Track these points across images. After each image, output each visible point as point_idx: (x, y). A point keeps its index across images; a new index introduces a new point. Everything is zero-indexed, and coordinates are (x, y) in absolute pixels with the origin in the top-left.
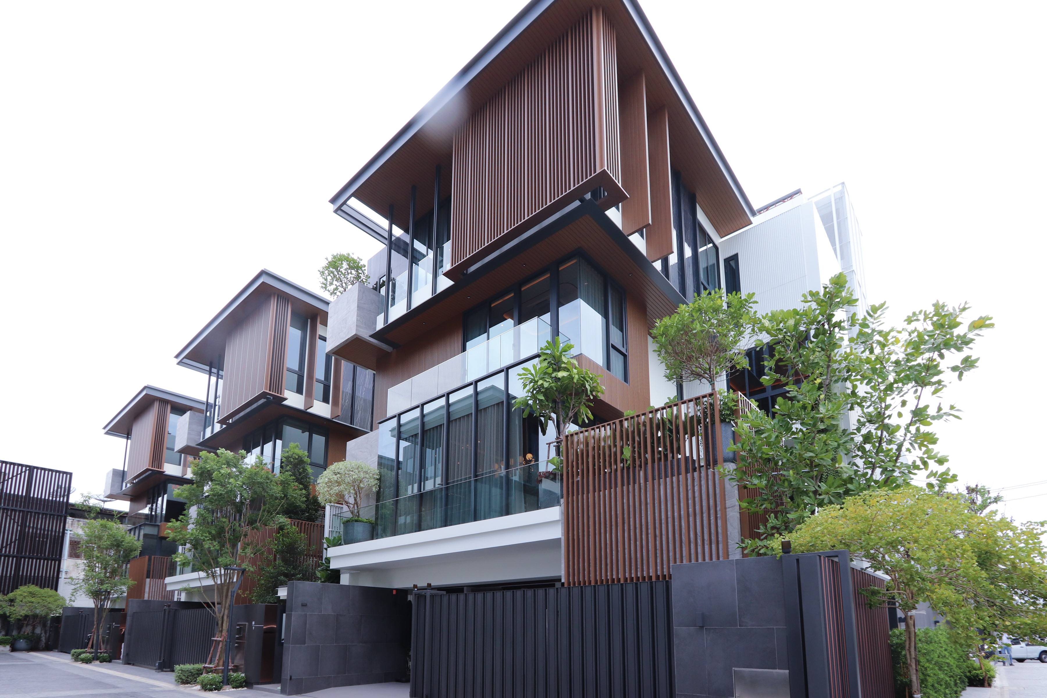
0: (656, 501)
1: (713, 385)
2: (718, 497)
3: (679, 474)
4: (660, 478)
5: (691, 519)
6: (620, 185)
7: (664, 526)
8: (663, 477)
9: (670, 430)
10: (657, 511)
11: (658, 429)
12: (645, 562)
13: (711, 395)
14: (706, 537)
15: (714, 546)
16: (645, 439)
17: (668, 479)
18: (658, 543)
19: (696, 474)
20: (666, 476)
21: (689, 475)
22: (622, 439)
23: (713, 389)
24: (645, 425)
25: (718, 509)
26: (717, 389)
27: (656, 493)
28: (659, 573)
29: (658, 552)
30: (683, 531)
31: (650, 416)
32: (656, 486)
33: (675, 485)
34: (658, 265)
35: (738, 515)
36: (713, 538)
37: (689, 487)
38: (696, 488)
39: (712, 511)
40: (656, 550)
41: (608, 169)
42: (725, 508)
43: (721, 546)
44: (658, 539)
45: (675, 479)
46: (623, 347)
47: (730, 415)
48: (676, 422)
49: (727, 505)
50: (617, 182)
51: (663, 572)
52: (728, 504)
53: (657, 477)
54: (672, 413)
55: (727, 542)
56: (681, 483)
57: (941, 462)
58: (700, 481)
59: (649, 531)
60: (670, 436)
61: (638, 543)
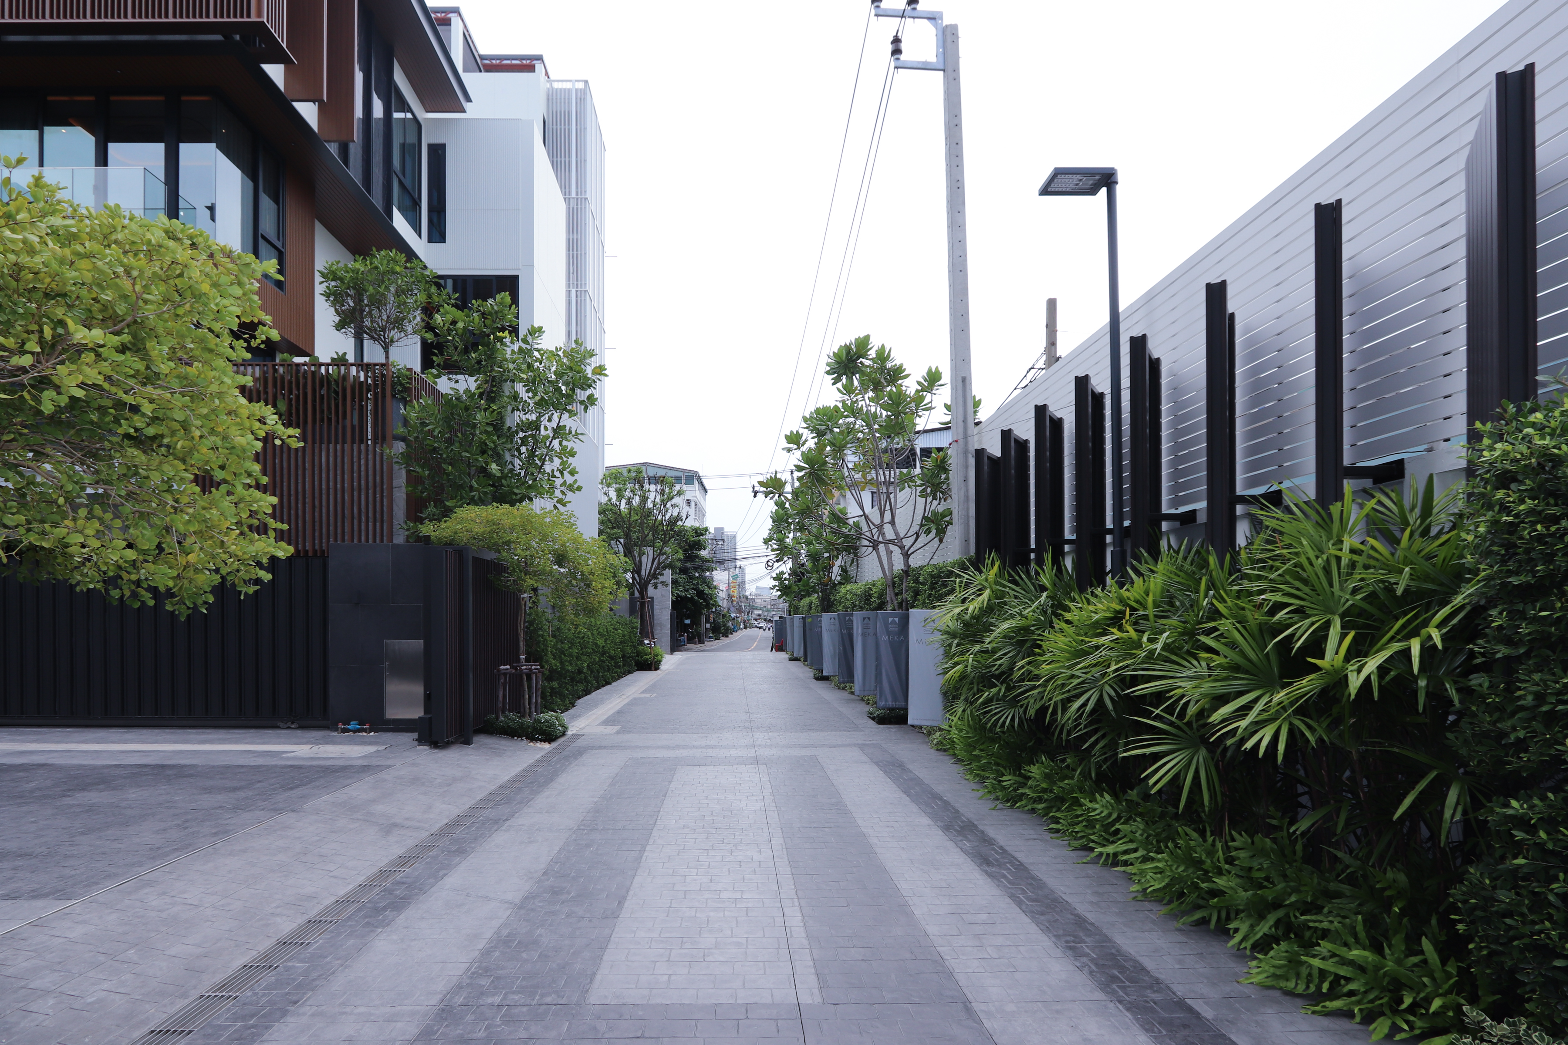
0: (316, 469)
1: (387, 353)
2: (385, 475)
3: (344, 442)
4: (321, 443)
5: (356, 493)
6: (284, 46)
7: (324, 497)
8: (326, 442)
9: (337, 393)
10: (316, 479)
11: (322, 386)
12: (300, 534)
13: (382, 365)
14: (371, 515)
15: (378, 525)
16: (305, 394)
17: (331, 446)
18: (317, 514)
19: (363, 447)
20: (329, 442)
21: (355, 446)
22: (275, 386)
23: (387, 357)
24: (305, 378)
25: (385, 487)
26: (391, 359)
27: (317, 458)
28: (317, 547)
29: (317, 525)
30: (346, 505)
31: (313, 368)
32: (317, 451)
33: (339, 454)
34: (333, 149)
35: (405, 496)
36: (378, 516)
37: (355, 460)
38: (363, 462)
39: (378, 489)
40: (314, 522)
41: (268, 21)
42: (392, 488)
43: (385, 525)
44: (317, 510)
45: (339, 447)
46: (279, 239)
47: (402, 391)
48: (343, 384)
49: (394, 485)
50: (280, 41)
51: (321, 546)
52: (395, 483)
53: (318, 441)
54: (339, 372)
55: (392, 522)
56: (346, 453)
57: (572, 473)
58: (367, 455)
59: (307, 500)
60: (335, 399)
61: (293, 512)
